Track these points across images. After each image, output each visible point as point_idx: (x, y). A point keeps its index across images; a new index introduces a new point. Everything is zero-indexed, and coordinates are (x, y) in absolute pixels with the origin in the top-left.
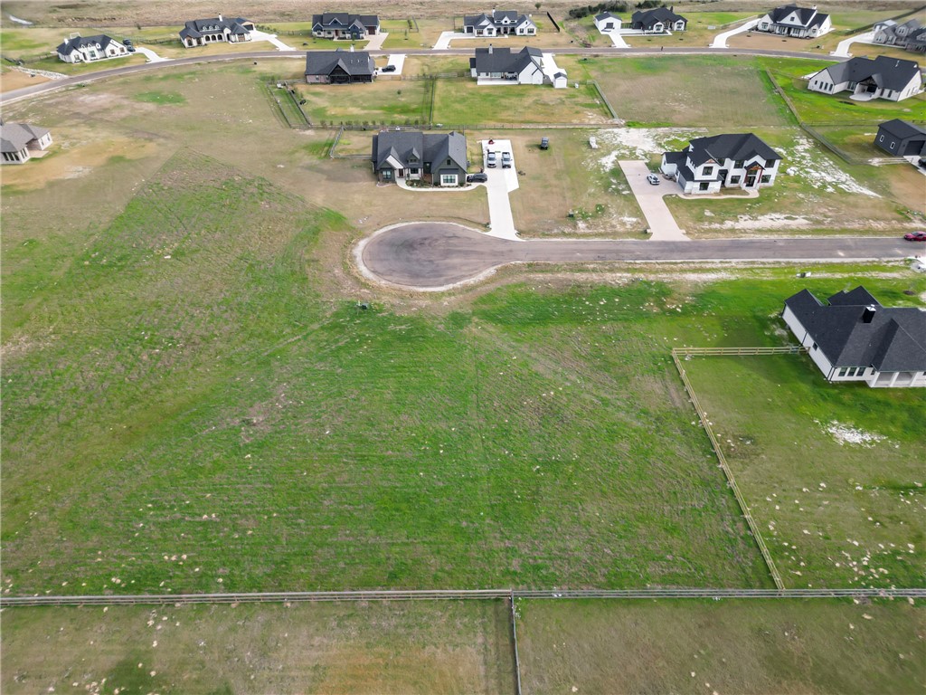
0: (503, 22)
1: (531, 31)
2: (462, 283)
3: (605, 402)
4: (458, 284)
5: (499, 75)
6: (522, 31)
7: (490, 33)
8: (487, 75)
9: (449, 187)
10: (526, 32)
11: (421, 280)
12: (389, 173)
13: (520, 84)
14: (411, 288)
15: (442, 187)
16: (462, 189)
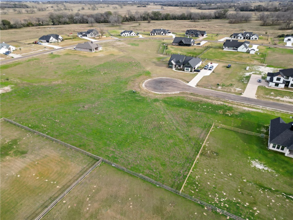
0: (246, 35)
1: (256, 39)
2: (166, 93)
3: (177, 129)
4: (165, 93)
5: (232, 48)
6: (252, 38)
7: (241, 38)
8: (228, 48)
9: (187, 72)
10: (254, 39)
11: (156, 90)
12: (171, 65)
13: (238, 51)
14: (151, 91)
15: (184, 71)
16: (190, 73)
